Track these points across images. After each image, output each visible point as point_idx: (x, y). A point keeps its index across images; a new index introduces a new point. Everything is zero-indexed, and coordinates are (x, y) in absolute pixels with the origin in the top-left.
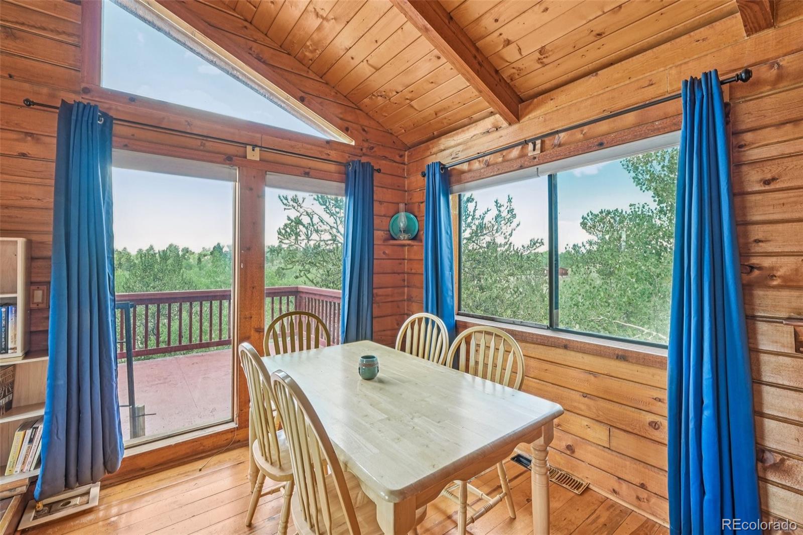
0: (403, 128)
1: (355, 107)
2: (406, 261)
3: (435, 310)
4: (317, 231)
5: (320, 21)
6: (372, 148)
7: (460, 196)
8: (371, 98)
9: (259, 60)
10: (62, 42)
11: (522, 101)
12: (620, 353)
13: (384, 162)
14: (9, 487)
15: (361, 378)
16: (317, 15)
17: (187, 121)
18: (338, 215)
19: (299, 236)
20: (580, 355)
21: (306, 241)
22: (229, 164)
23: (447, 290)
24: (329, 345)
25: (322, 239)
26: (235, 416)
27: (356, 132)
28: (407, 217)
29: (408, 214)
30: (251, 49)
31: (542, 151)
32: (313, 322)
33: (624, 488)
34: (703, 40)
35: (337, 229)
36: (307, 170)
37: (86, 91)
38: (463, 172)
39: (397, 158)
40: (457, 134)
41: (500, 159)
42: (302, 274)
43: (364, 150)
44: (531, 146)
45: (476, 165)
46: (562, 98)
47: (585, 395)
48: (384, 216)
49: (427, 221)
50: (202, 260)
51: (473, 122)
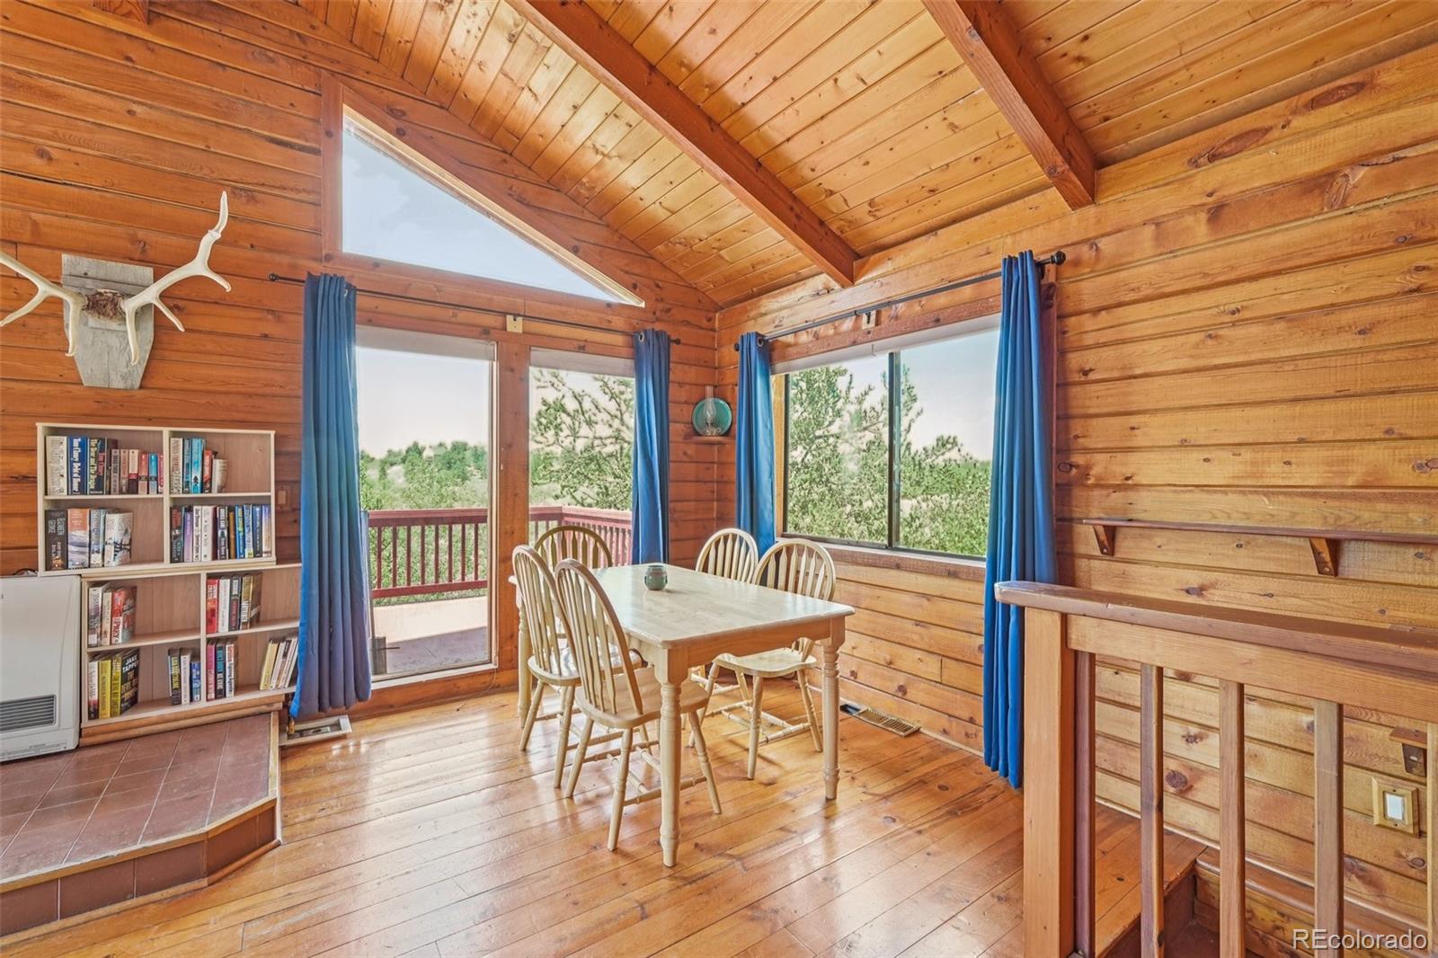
0: (712, 282)
1: (643, 253)
2: (716, 466)
3: (748, 527)
4: (590, 423)
5: (599, 157)
6: (669, 310)
7: (787, 376)
8: (666, 246)
9: (522, 203)
10: (302, 201)
11: (858, 256)
12: (952, 569)
13: (685, 329)
14: (268, 702)
15: (647, 588)
16: (597, 152)
17: (436, 286)
18: (623, 397)
19: (561, 430)
20: (913, 576)
21: (571, 439)
22: (486, 339)
23: (765, 501)
24: (610, 565)
25: (597, 435)
26: (494, 655)
27: (647, 290)
28: (716, 404)
29: (718, 400)
30: (511, 189)
31: (877, 324)
32: (592, 541)
33: (955, 726)
34: (1036, 208)
35: (622, 420)
36: (582, 344)
37: (328, 258)
38: (789, 345)
39: (704, 323)
40: (781, 294)
41: (831, 332)
42: (564, 492)
43: (658, 313)
44: (865, 318)
45: (804, 338)
46: (901, 258)
47: (918, 623)
48: (686, 403)
49: (740, 410)
50: (388, 471)
51: (801, 279)
